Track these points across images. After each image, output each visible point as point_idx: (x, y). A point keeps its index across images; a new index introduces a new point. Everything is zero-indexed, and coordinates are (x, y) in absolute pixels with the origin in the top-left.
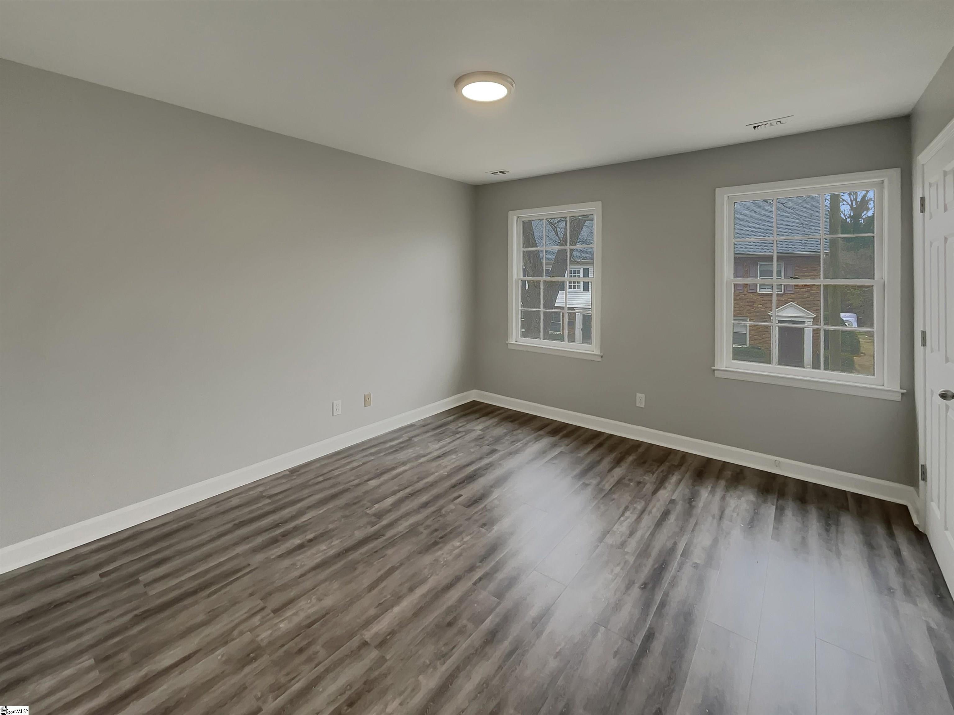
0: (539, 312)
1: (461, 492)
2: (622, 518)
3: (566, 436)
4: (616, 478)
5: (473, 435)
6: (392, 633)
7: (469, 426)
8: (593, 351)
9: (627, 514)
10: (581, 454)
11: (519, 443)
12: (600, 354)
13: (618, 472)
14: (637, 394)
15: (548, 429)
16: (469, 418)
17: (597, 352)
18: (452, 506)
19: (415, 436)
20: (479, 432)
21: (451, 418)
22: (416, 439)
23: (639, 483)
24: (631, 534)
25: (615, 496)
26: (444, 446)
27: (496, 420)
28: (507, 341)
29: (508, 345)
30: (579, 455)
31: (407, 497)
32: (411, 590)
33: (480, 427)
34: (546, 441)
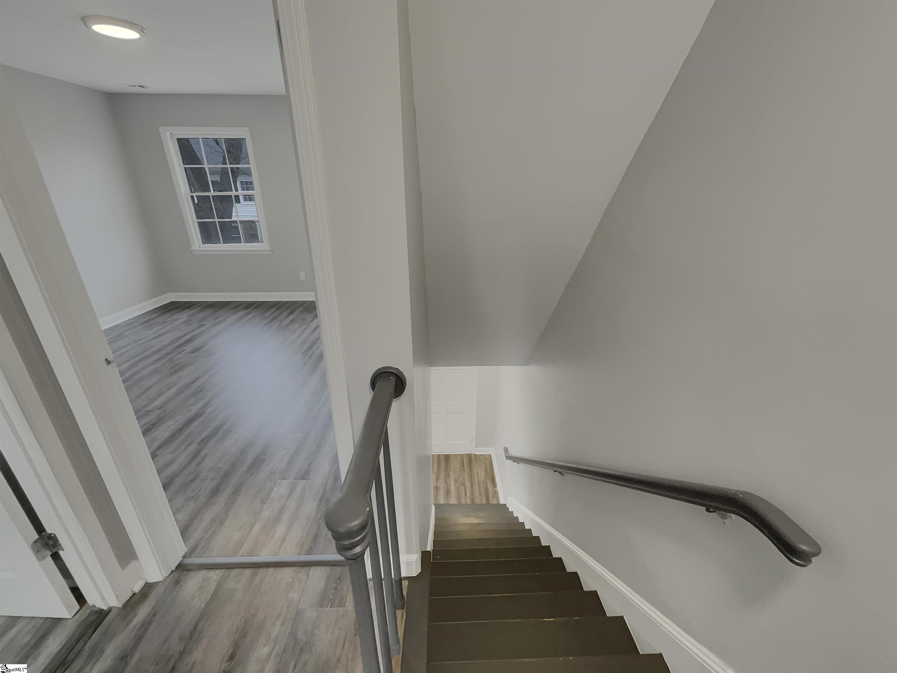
0: (215, 222)
1: (185, 349)
2: (293, 334)
3: (256, 308)
4: (290, 320)
5: (181, 321)
6: (165, 403)
7: (175, 317)
8: (265, 248)
9: (297, 332)
10: (268, 314)
11: (221, 318)
12: (271, 249)
13: (291, 317)
14: (300, 272)
15: (242, 307)
16: (173, 312)
17: (268, 248)
18: (181, 355)
19: (126, 331)
20: (185, 319)
21: (155, 315)
22: (127, 333)
23: (304, 319)
24: (298, 338)
25: (290, 327)
26: (157, 331)
27: (198, 309)
28: (191, 248)
29: (193, 251)
30: (266, 315)
31: (140, 360)
32: (168, 389)
33: (185, 315)
34: (241, 313)
